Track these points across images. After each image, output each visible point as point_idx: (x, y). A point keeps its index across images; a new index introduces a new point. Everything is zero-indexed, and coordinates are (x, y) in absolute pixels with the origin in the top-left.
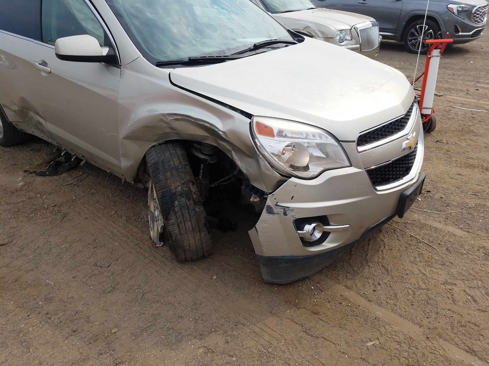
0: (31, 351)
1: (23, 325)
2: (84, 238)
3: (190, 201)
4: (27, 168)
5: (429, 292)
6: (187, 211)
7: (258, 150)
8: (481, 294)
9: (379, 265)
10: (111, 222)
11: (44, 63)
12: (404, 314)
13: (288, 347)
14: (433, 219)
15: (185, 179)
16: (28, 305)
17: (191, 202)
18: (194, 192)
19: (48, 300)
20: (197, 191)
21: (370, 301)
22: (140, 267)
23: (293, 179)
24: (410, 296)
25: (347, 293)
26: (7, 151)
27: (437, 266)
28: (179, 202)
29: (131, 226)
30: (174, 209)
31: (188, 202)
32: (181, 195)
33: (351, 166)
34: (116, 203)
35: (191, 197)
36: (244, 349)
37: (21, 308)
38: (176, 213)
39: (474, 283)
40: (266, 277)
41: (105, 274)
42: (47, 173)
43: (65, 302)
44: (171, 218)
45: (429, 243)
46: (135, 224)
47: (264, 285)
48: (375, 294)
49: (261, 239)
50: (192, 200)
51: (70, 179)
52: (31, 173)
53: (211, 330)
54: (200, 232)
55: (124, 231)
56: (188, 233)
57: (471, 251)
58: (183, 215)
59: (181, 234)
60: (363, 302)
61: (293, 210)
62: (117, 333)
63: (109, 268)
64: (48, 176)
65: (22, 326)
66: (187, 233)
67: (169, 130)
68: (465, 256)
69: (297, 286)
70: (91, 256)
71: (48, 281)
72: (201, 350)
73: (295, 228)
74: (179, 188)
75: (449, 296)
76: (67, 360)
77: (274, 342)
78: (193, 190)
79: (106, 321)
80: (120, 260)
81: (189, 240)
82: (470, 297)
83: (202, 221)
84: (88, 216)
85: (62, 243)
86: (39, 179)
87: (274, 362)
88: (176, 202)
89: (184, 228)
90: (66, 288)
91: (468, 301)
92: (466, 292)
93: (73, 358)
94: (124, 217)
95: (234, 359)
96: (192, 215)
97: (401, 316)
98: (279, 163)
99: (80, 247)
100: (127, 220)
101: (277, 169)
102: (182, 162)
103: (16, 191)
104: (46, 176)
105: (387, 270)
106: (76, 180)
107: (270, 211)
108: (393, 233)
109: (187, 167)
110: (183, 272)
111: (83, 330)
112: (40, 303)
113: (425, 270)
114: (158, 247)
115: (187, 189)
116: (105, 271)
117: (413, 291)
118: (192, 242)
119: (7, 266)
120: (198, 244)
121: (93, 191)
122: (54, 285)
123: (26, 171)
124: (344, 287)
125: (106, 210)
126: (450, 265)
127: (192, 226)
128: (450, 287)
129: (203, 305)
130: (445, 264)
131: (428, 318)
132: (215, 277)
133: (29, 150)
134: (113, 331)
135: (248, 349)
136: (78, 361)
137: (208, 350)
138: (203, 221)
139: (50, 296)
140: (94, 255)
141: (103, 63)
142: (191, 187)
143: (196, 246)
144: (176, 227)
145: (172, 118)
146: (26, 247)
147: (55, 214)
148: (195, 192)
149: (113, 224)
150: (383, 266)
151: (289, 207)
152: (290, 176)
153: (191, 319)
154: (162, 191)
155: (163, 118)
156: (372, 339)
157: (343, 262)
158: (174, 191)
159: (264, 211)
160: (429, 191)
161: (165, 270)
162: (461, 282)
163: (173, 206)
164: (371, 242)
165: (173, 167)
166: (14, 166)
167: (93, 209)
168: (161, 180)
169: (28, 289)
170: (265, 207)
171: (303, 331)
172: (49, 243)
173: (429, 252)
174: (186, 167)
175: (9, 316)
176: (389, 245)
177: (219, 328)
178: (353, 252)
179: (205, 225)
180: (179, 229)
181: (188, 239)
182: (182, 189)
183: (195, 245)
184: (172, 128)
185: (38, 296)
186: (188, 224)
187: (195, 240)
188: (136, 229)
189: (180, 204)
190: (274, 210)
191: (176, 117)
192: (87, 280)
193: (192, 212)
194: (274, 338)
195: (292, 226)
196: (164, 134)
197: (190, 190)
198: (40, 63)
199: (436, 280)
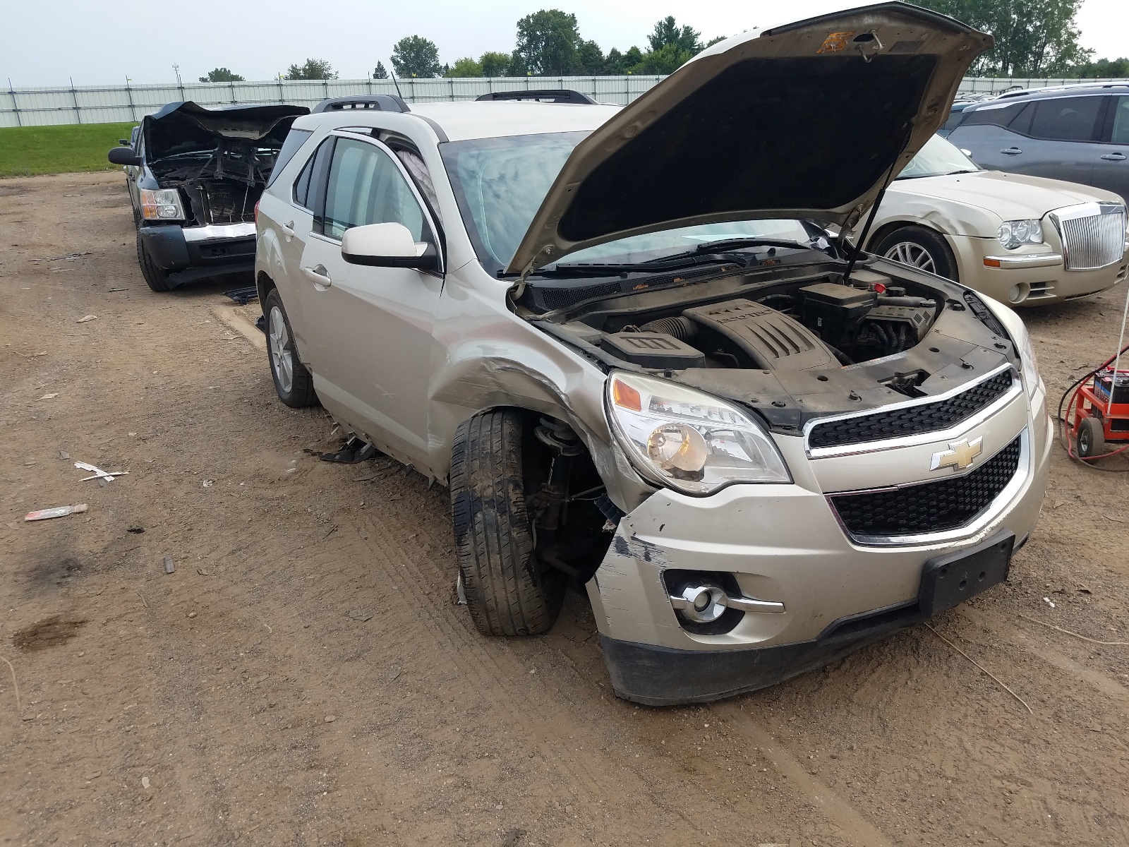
0: (201, 719)
1: (205, 681)
2: (349, 570)
3: (504, 517)
4: (310, 446)
5: (958, 786)
6: (496, 534)
7: (612, 431)
8: (1082, 816)
9: (872, 714)
10: (401, 551)
11: (322, 270)
12: (873, 812)
13: (603, 812)
14: (1061, 649)
15: (502, 476)
16: (225, 652)
17: (506, 518)
18: (514, 502)
19: (256, 653)
20: (520, 502)
21: (814, 774)
22: (416, 631)
23: (665, 492)
24: (907, 785)
25: (771, 751)
26: (293, 415)
27: (1009, 742)
28: (484, 515)
29: (431, 562)
30: (473, 527)
31: (499, 517)
32: (491, 503)
33: (793, 482)
34: (425, 522)
35: (507, 509)
36: (525, 796)
37: (212, 656)
38: (475, 534)
39: (1079, 792)
40: (618, 686)
41: (356, 631)
42: (337, 457)
43: (276, 661)
44: (466, 543)
45: (1019, 695)
46: (440, 560)
47: (615, 702)
48: (831, 763)
49: (605, 601)
50: (508, 515)
51: (368, 472)
52: (314, 454)
53: (484, 753)
54: (515, 577)
55: (416, 569)
56: (494, 576)
57: (1117, 729)
58: (487, 540)
59: (480, 575)
60: (796, 772)
61: (661, 551)
62: (331, 724)
63: (366, 623)
64: (337, 462)
65: (203, 681)
66: (491, 575)
67: (495, 389)
68: (1093, 735)
69: (677, 717)
70: (346, 600)
71: (266, 625)
72: (450, 781)
73: (665, 589)
74: (490, 491)
75: (1001, 802)
76: (244, 744)
77: (584, 799)
78: (514, 498)
79: (324, 702)
80: (389, 614)
81: (494, 592)
82: (1050, 816)
83: (521, 557)
84: (369, 536)
85: (312, 571)
86: (322, 466)
87: (567, 829)
88: (479, 515)
89: (487, 565)
90: (287, 640)
91: (1040, 823)
92: (1045, 803)
93: (252, 744)
94: (426, 547)
95: (499, 807)
96: (503, 543)
97: (864, 815)
98: (642, 459)
99: (335, 582)
100: (428, 552)
101: (640, 470)
102: (506, 445)
103: (279, 480)
104: (334, 462)
105: (885, 727)
106: (378, 474)
107: (622, 549)
108: (943, 661)
109: (513, 456)
110: (483, 652)
111: (284, 707)
112: (241, 654)
113: (974, 745)
114: (460, 604)
115: (502, 495)
116: (357, 627)
117: (920, 776)
118: (501, 594)
119: (219, 591)
120: (512, 601)
121: (397, 496)
122: (272, 633)
123: (306, 451)
124: (772, 738)
125: (403, 530)
126: (1043, 744)
127: (502, 563)
128: (1013, 787)
129: (491, 712)
130: (1029, 740)
131: (924, 832)
132: (533, 672)
133: (325, 416)
134: (328, 719)
135: (531, 798)
136: (257, 748)
137: (465, 784)
138: (523, 557)
139: (261, 647)
140: (352, 599)
141: (416, 269)
142: (510, 491)
143: (509, 605)
144: (472, 561)
145: (498, 367)
146: (257, 568)
147: (321, 525)
148: (517, 502)
149: (404, 554)
150: (880, 718)
151: (653, 545)
152: (662, 485)
153: (458, 729)
154: (459, 491)
155: (485, 365)
156: (776, 839)
157: (797, 693)
158: (479, 495)
159: (612, 548)
160: (1087, 592)
161: (453, 644)
162: (1048, 784)
163: (472, 520)
164: (880, 669)
165: (487, 453)
166: (293, 441)
167: (383, 526)
168: (461, 472)
169: (233, 631)
170: (614, 539)
171: (647, 794)
172: (292, 569)
173: (1006, 711)
174: (510, 455)
175: (192, 664)
176: (919, 680)
177: (499, 754)
178: (829, 681)
179: (528, 567)
180: (478, 566)
181: (493, 588)
182: (494, 492)
183: (505, 603)
184: (499, 385)
185: (243, 644)
186: (495, 559)
187: (506, 592)
188: (438, 570)
189: (484, 519)
190: (629, 547)
191: (504, 365)
192: (325, 635)
193: (505, 537)
194: (587, 792)
195: (659, 583)
196: (490, 394)
197: (508, 497)
198: (315, 269)
199: (986, 767)
